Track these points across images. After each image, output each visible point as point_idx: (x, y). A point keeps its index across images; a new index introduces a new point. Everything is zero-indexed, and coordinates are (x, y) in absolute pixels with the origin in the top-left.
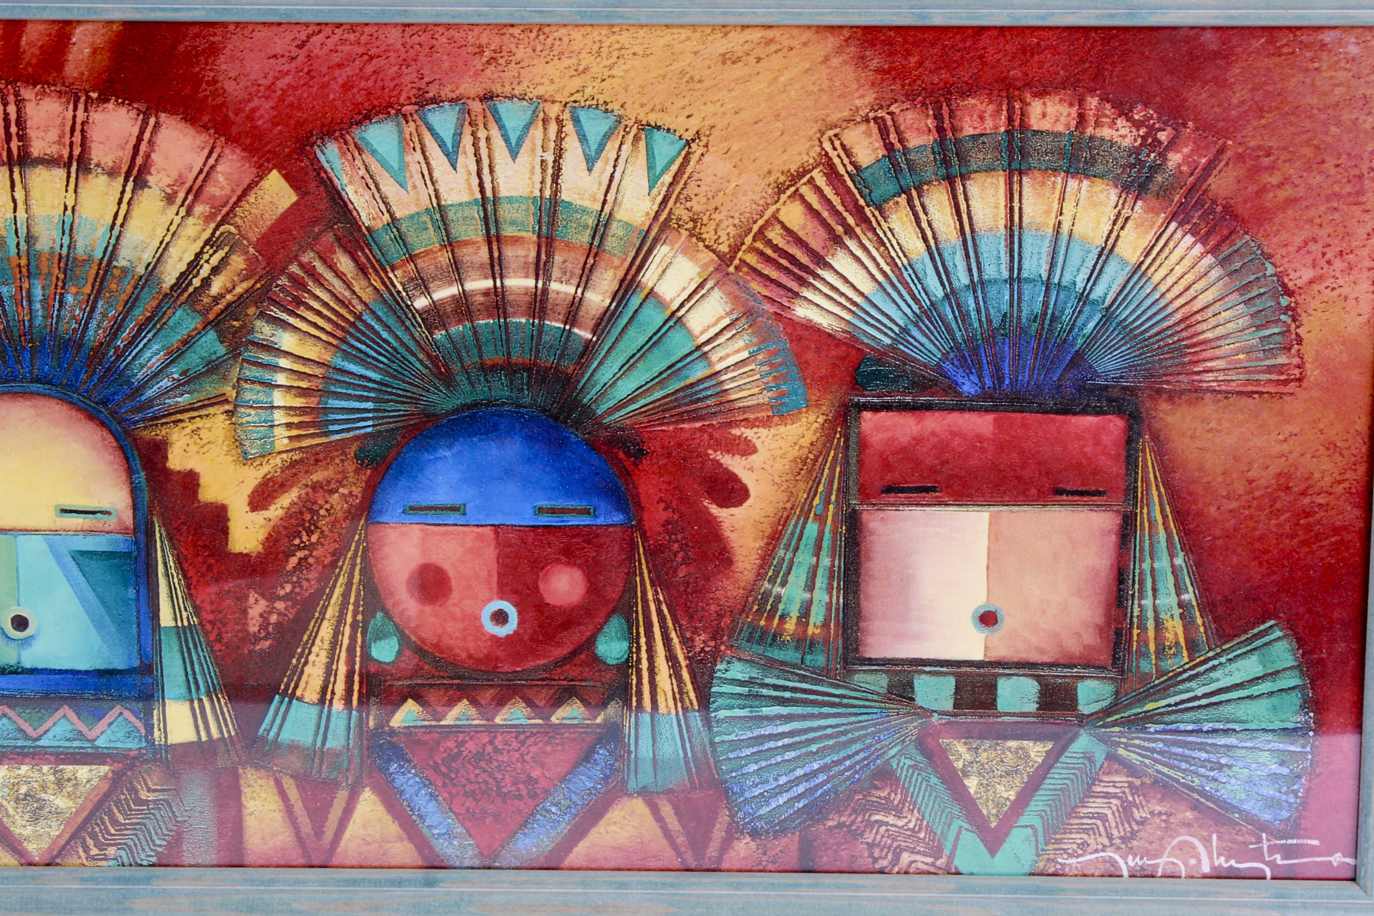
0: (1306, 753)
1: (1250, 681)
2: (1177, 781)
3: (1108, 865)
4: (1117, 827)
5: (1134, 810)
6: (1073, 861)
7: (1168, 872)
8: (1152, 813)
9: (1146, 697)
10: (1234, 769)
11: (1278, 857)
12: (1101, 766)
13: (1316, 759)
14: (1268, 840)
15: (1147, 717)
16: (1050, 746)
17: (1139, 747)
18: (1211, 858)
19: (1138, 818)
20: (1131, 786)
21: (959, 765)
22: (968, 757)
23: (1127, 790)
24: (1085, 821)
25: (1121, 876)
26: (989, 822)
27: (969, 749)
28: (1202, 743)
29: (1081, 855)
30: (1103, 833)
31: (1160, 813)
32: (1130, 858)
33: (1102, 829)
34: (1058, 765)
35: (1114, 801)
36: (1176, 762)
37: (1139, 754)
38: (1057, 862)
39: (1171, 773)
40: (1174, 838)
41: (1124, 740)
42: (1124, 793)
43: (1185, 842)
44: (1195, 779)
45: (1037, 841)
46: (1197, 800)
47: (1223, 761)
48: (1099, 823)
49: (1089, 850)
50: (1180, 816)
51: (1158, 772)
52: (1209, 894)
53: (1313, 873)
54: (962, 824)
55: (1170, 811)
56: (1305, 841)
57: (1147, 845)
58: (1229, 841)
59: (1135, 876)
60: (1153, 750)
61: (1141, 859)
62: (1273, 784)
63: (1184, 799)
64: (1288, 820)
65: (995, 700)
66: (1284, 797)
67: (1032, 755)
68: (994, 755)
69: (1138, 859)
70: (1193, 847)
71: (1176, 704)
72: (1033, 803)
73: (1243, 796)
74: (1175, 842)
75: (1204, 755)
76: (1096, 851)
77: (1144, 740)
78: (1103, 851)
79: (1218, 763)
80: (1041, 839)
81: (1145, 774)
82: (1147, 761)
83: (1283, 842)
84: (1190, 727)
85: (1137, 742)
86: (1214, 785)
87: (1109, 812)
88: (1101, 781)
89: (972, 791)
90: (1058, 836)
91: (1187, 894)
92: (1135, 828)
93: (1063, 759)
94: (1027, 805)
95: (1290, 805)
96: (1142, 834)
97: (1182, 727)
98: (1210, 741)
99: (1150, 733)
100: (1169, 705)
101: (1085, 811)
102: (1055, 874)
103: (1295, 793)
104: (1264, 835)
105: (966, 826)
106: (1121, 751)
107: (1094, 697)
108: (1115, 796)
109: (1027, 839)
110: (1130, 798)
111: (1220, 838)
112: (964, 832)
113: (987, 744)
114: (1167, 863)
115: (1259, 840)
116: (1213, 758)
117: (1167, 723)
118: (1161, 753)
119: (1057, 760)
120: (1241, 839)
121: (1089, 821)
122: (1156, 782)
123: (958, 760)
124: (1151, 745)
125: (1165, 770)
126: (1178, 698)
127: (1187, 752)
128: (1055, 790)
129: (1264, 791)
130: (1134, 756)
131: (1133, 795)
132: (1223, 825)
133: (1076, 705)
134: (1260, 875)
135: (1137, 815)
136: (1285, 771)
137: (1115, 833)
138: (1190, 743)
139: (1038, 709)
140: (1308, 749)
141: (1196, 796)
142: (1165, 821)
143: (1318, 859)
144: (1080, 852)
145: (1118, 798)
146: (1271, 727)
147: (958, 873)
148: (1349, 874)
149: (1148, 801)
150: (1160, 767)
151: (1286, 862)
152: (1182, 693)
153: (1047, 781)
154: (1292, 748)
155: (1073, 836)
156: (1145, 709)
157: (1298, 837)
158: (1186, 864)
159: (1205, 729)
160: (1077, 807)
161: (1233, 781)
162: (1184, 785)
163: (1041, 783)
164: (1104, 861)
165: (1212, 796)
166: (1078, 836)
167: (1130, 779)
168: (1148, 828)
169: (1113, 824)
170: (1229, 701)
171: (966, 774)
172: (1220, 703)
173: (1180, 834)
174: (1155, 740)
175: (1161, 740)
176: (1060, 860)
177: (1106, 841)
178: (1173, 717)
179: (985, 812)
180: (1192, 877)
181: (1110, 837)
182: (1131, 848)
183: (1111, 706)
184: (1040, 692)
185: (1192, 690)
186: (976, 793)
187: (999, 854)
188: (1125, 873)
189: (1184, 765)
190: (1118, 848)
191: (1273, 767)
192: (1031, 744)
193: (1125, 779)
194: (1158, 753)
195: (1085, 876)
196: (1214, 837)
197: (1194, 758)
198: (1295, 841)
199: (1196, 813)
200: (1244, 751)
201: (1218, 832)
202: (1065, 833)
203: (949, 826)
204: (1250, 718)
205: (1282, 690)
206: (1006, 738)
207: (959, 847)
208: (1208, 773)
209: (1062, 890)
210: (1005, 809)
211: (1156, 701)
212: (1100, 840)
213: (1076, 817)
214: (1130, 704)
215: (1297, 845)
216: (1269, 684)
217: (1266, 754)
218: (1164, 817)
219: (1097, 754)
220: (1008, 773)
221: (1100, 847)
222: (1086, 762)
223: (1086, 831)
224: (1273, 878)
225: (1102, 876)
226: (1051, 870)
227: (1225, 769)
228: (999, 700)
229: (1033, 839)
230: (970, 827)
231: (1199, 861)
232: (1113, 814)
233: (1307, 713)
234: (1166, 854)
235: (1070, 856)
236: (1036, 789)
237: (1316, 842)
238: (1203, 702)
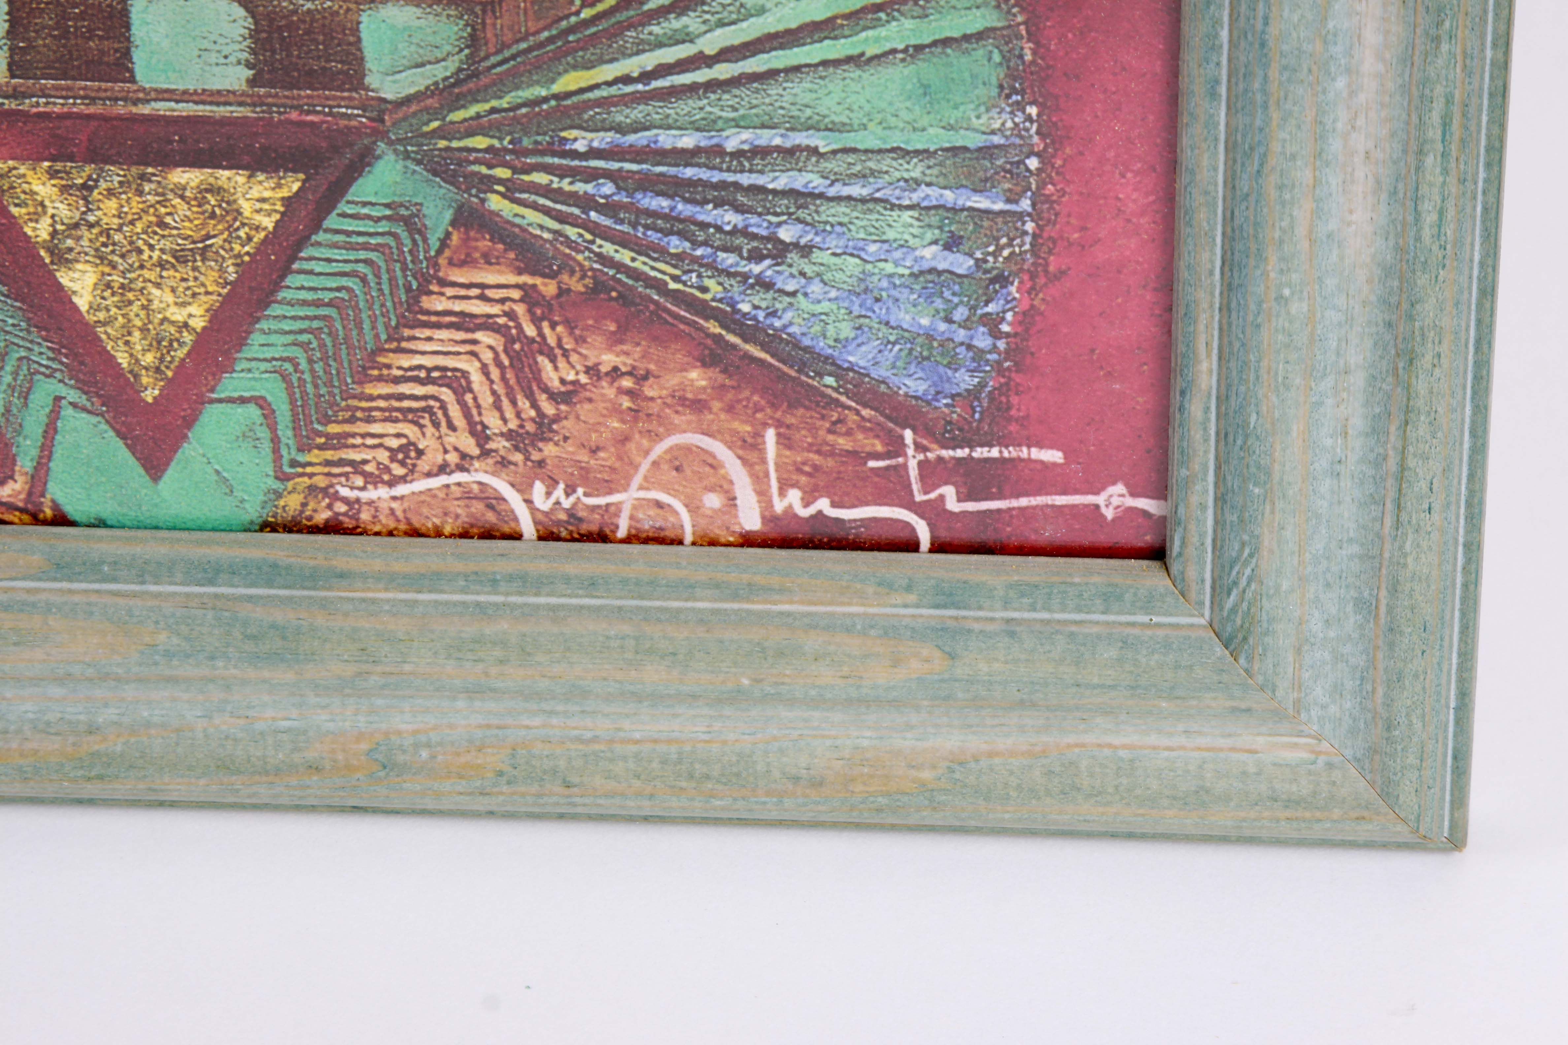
0: (1021, 216)
1: (854, 16)
2: (659, 286)
3: (478, 507)
4: (497, 406)
5: (543, 361)
6: (382, 493)
7: (647, 525)
8: (592, 371)
9: (558, 56)
10: (817, 256)
11: (949, 492)
12: (444, 243)
13: (1050, 231)
14: (919, 448)
15: (564, 112)
16: (293, 184)
17: (546, 191)
18: (763, 494)
19: (555, 384)
20: (530, 295)
21: (41, 231)
22: (64, 211)
23: (520, 309)
24: (406, 388)
25: (517, 536)
26: (136, 389)
27: (64, 189)
28: (723, 185)
29: (403, 479)
30: (459, 421)
31: (615, 373)
32: (539, 488)
33: (455, 412)
34: (321, 237)
35: (484, 337)
36: (653, 236)
37: (547, 212)
38: (336, 497)
39: (640, 264)
40: (658, 438)
41: (503, 173)
42: (511, 315)
43: (688, 449)
44: (710, 283)
45: (275, 440)
46: (718, 338)
47: (786, 234)
48: (446, 394)
49: (424, 465)
50: (672, 381)
51: (602, 259)
52: (752, 591)
53: (1048, 534)
54: (62, 390)
55: (642, 366)
56: (1024, 453)
57: (583, 456)
58: (810, 448)
59: (556, 538)
60: (587, 202)
61: (570, 490)
62: (929, 299)
63: (678, 336)
64: (974, 394)
65: (127, 54)
66: (961, 335)
67: (247, 208)
68: (136, 205)
69: (559, 492)
70: (715, 465)
71: (646, 76)
72: (256, 339)
73: (846, 330)
74: (659, 449)
75: (730, 218)
76: (443, 469)
77: (562, 173)
78: (461, 468)
79: (773, 238)
80: (286, 434)
81: (568, 266)
82: (572, 232)
83: (961, 453)
84: (688, 141)
85: (541, 178)
86: (762, 299)
87: (472, 368)
88: (444, 283)
89: (82, 303)
90: (333, 429)
91: (687, 589)
92: (549, 409)
93: (332, 221)
94: (241, 343)
95: (979, 355)
96: (568, 425)
97: (666, 139)
98: (745, 179)
99: (575, 154)
100: (626, 79)
101: (406, 361)
102: (332, 528)
103: (992, 323)
104: (908, 435)
105: (73, 395)
106: (495, 202)
107: (407, 51)
108: (487, 324)
109: (248, 435)
110: (530, 331)
111: (784, 441)
112: (68, 412)
113: (114, 175)
114: (640, 504)
115: (896, 448)
116: (758, 225)
117: (620, 129)
118: (610, 208)
119: (316, 225)
120: (843, 443)
121: (419, 390)
122: (599, 287)
123: (35, 218)
124: (580, 187)
125: (625, 256)
126: (649, 60)
127: (683, 208)
128: (317, 303)
129: (904, 317)
130: (532, 216)
131: (536, 322)
132: (792, 406)
133: (361, 74)
134: (904, 535)
135: (551, 375)
136: (962, 264)
137: (493, 422)
138: (691, 183)
139: (252, 82)
140: (1025, 204)
141: (714, 328)
142: (629, 393)
143: (1061, 500)
144: (399, 470)
145: (496, 329)
146: (918, 143)
147: (61, 520)
148: (1148, 539)
149: (581, 340)
150: (608, 248)
151: (971, 506)
152: (660, 45)
153: (293, 280)
154: (981, 202)
155: (376, 428)
156: (556, 88)
157: (1004, 442)
158: (694, 508)
159: (731, 145)
160: (382, 351)
161: (816, 288)
162: (677, 297)
163: (277, 286)
164: (468, 496)
165: (757, 327)
166: (390, 428)
167: (526, 279)
168: (584, 410)
169: (487, 400)
170: (797, 69)
171: (62, 258)
172: (772, 74)
173: (672, 430)
174: (592, 176)
175: (608, 175)
176: (344, 492)
177: (469, 445)
178: (637, 113)
179: (123, 360)
180: (713, 543)
181: (480, 434)
182: (541, 463)
183: (458, 80)
184: (254, 34)
185: (689, 39)
186: (94, 308)
187: (171, 473)
188: (528, 528)
189: (675, 244)
190: (504, 463)
191: (928, 252)
192: (240, 177)
193: (513, 279)
194: (601, 209)
195: (414, 533)
196: (770, 436)
197: (704, 226)
198: (995, 453)
199: (714, 373)
200: (842, 209)
201: (779, 424)
202: (352, 420)
203: (25, 397)
204: (857, 118)
205: (946, 42)
206: (168, 161)
207: (58, 452)
208: (745, 267)
209: (342, 576)
210: (181, 353)
211: (589, 66)
212: (451, 439)
213: (380, 379)
214: (513, 73)
215: (1002, 461)
216: (908, 24)
217: (907, 216)
218: (627, 383)
219: (429, 210)
220: (180, 258)
221: (453, 458)
222: (400, 230)
223: (412, 416)
224: (939, 547)
225: (465, 535)
226: (322, 516)
227: (793, 257)
228: (138, 56)
229: (264, 433)
230: (83, 400)
231: (732, 500)
232: (485, 370)
233: (1020, 106)
234: (638, 479)
235: (372, 480)
236: (266, 301)
237: (1053, 456)
238: (723, 71)
